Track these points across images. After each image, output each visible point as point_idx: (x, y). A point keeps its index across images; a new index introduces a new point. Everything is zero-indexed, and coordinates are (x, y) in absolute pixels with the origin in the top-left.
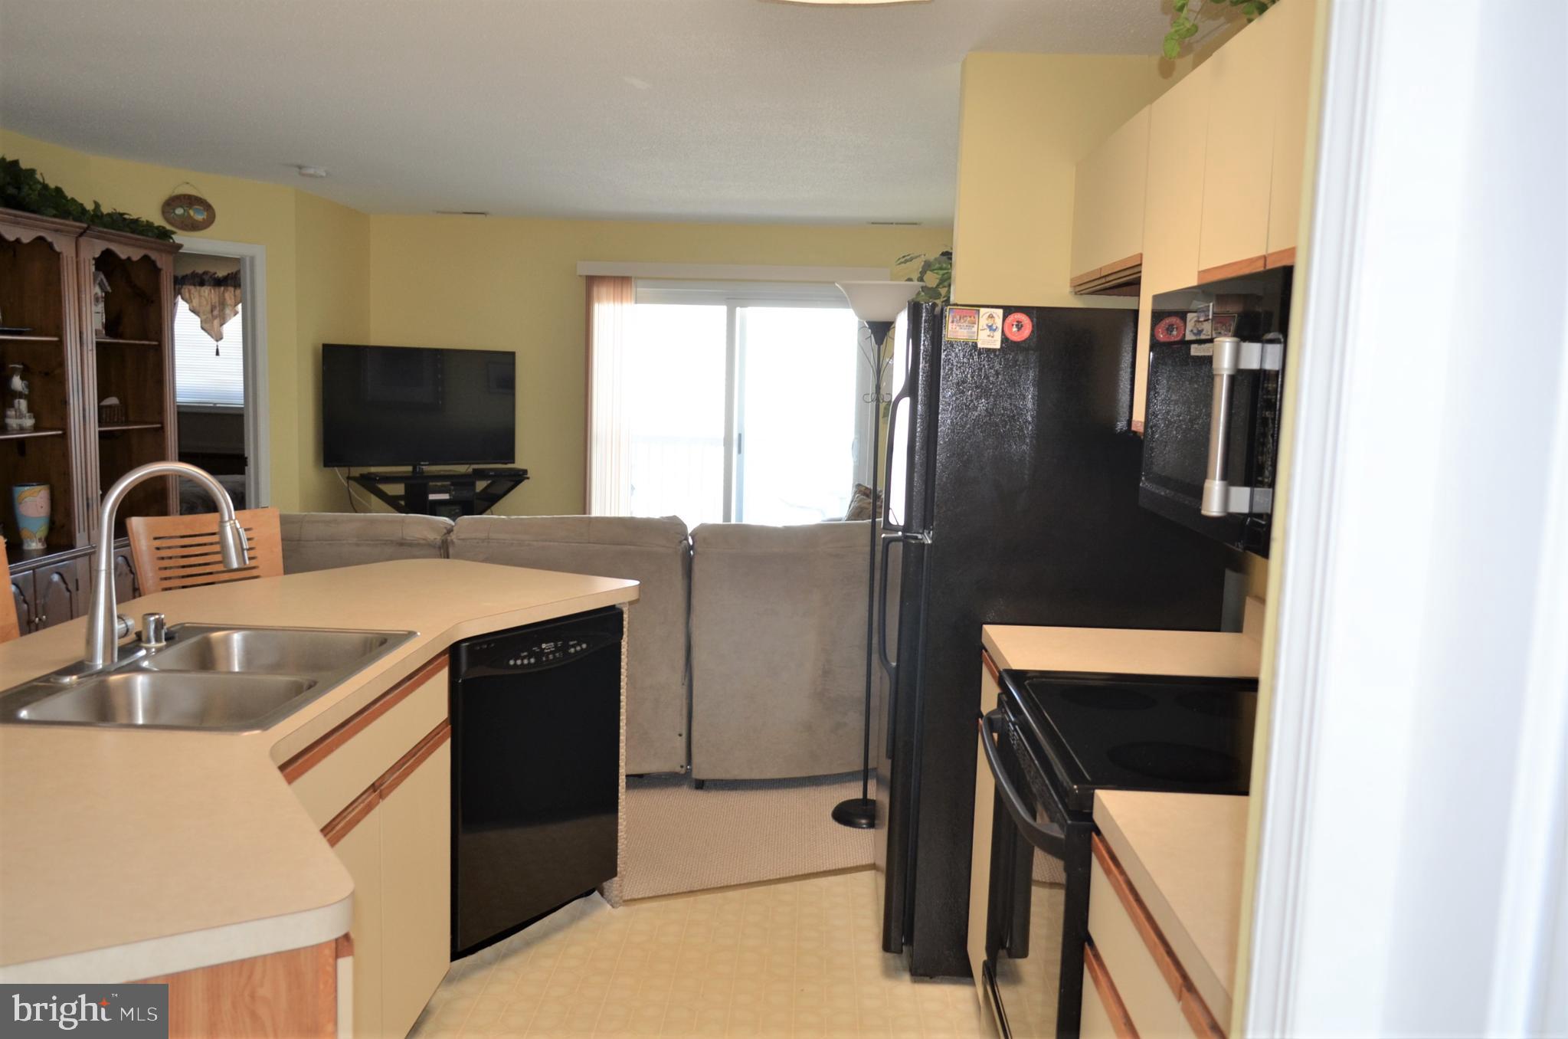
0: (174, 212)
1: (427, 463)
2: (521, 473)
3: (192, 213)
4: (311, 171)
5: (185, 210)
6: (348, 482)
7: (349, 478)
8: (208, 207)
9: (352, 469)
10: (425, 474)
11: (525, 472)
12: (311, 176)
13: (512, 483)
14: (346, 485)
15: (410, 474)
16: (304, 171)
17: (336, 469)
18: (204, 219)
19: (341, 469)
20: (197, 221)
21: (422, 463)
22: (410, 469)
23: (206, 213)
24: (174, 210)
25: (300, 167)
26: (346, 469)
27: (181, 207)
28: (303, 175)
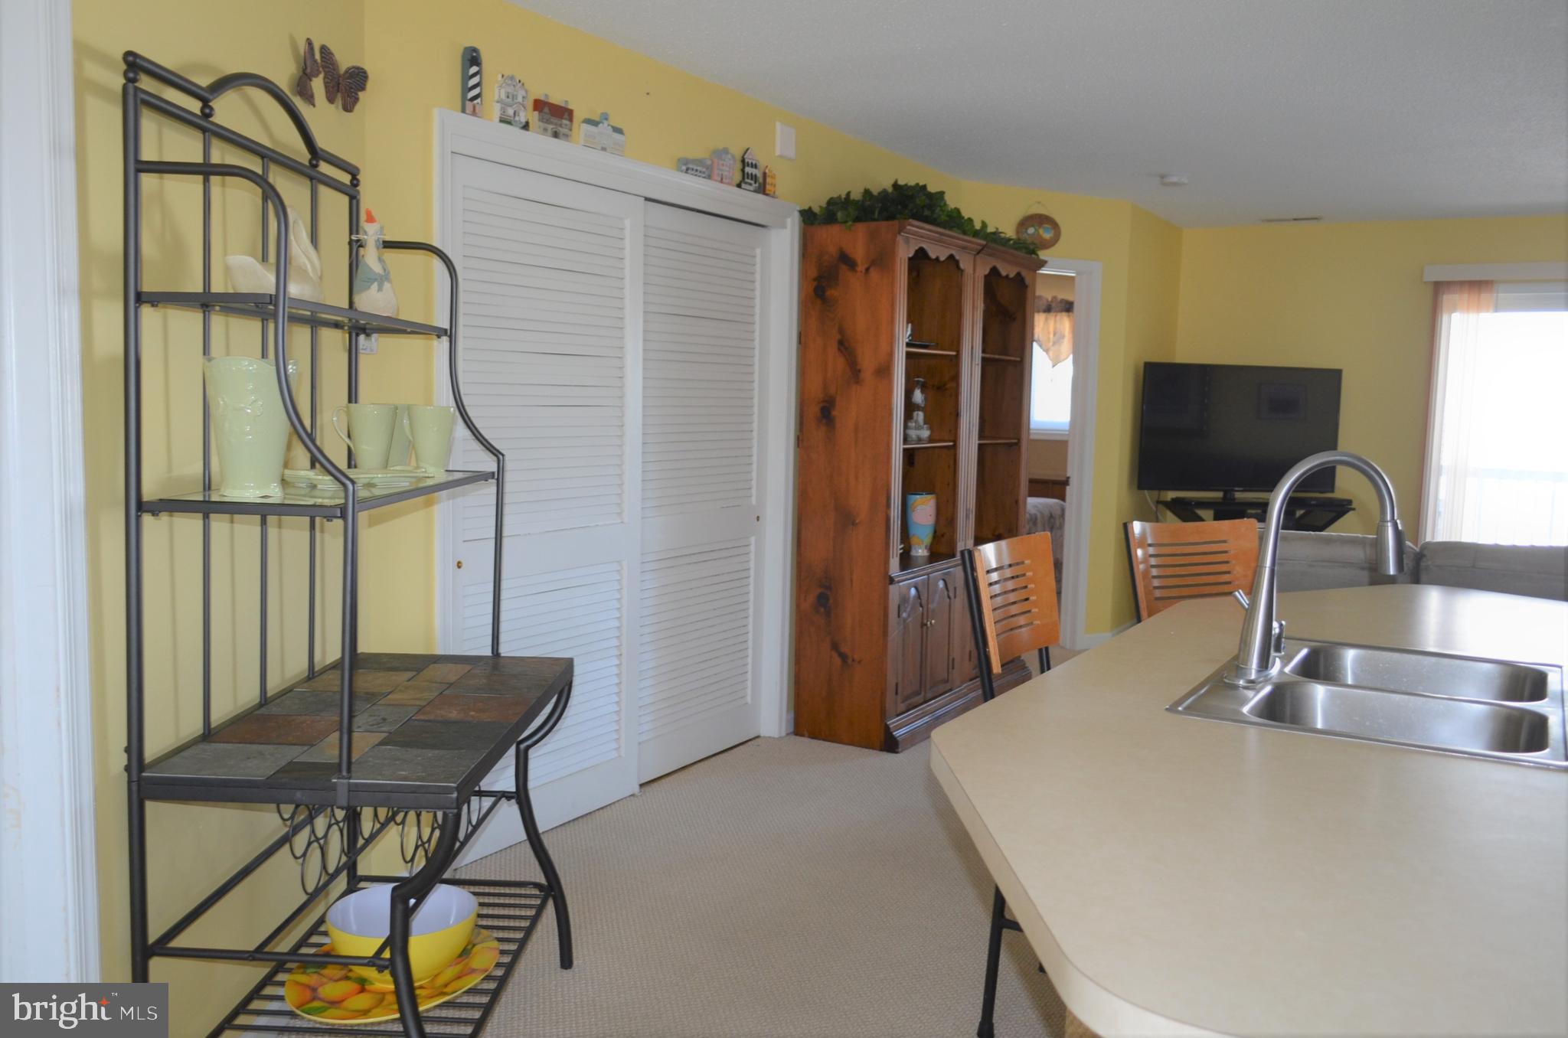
0: (1026, 232)
1: (1241, 489)
2: (1345, 503)
3: (1041, 231)
4: (1175, 179)
5: (1036, 230)
6: (1157, 507)
7: (1158, 502)
8: (1055, 226)
9: (1163, 493)
10: (1237, 501)
11: (1350, 502)
12: (1175, 184)
13: (1334, 514)
14: (1154, 508)
15: (1221, 501)
16: (1168, 180)
17: (1146, 492)
18: (1051, 237)
19: (1151, 491)
20: (1046, 240)
21: (1237, 489)
22: (1219, 495)
23: (1053, 232)
24: (1027, 229)
25: (1162, 177)
26: (1155, 493)
27: (1033, 226)
28: (1165, 184)
